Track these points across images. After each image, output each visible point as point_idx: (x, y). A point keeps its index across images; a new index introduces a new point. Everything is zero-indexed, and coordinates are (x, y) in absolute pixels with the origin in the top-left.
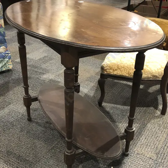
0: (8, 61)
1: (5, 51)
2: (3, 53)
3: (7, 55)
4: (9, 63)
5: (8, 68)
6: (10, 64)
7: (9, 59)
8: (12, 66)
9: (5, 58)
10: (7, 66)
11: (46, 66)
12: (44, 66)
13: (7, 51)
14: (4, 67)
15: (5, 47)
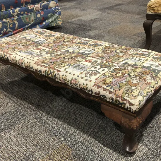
0: (58, 17)
1: (55, 7)
2: (53, 8)
3: (57, 10)
4: (59, 19)
5: (58, 23)
6: (60, 21)
7: (59, 15)
8: (61, 22)
9: (55, 14)
10: (56, 22)
11: (96, 25)
12: (93, 25)
13: (57, 6)
14: (54, 23)
15: (55, 2)
